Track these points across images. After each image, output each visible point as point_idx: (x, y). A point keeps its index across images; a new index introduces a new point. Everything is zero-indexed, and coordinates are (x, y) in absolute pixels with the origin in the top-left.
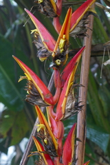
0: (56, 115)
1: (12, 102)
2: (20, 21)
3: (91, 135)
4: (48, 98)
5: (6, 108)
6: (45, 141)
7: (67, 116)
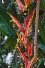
0: (25, 35)
1: (10, 35)
2: (12, 3)
3: (41, 47)
4: (22, 29)
5: (8, 38)
6: (21, 45)
7: (29, 35)
